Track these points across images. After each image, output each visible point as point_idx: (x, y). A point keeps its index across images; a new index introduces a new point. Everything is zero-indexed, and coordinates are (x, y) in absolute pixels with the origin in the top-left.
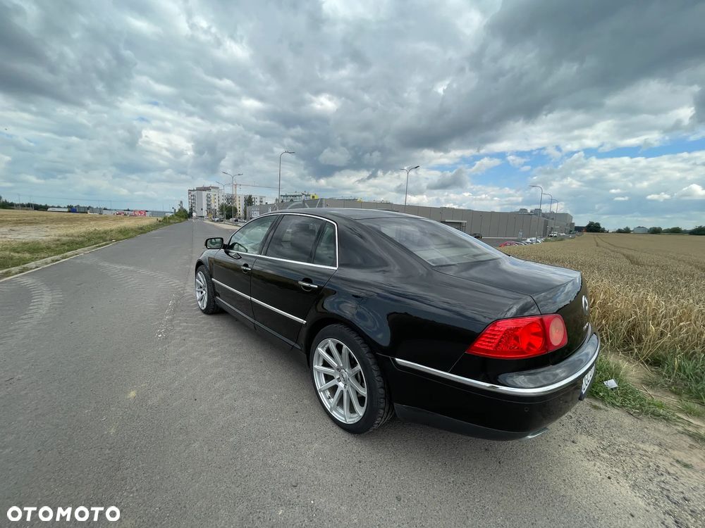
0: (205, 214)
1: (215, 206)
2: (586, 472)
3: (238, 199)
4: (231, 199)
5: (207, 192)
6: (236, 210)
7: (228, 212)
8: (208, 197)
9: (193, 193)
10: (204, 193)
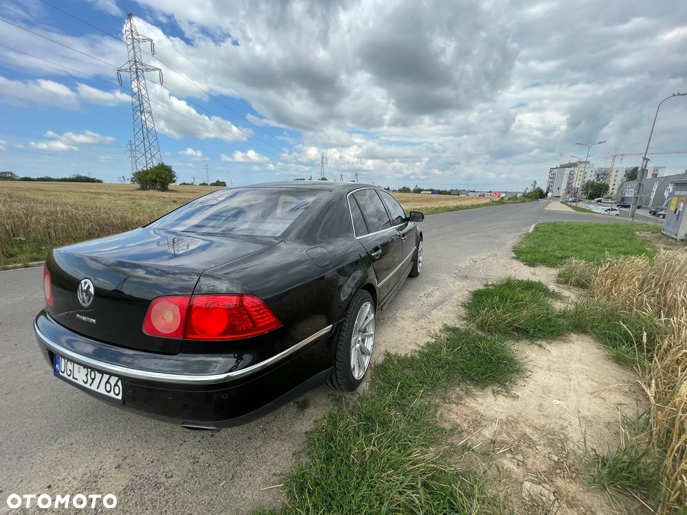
0: (562, 192)
1: (578, 184)
2: (70, 467)
3: (614, 173)
4: (604, 174)
5: (572, 169)
6: (607, 187)
7: (596, 191)
8: (571, 174)
9: (554, 171)
10: (567, 171)
